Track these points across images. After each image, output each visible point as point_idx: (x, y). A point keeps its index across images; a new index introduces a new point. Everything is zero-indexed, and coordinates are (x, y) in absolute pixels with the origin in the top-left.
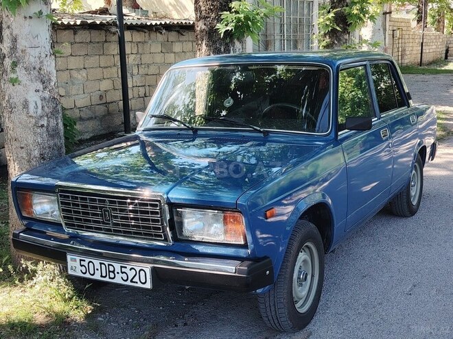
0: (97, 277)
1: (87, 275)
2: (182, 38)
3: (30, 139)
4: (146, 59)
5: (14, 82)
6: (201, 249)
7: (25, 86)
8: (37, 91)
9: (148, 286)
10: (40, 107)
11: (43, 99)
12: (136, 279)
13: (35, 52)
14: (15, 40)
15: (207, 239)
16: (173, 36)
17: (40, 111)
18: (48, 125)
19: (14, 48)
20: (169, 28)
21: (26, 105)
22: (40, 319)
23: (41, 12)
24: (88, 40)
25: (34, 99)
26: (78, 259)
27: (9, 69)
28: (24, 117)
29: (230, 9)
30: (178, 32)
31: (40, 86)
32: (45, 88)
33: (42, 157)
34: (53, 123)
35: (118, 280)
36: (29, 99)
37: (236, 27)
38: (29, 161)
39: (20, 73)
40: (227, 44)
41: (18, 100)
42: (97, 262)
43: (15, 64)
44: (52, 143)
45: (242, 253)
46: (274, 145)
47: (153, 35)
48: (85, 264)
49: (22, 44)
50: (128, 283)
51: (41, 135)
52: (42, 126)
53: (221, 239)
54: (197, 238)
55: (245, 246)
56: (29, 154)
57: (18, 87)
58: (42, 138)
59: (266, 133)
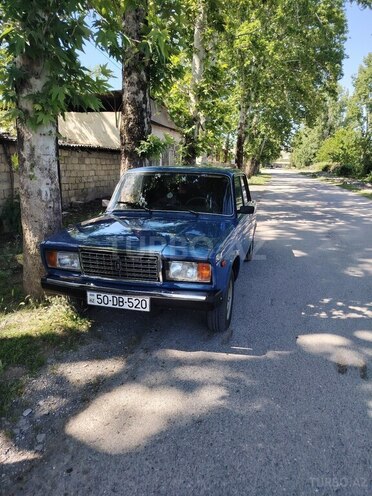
0: (110, 305)
1: (103, 305)
3: (42, 216)
5: (31, 177)
6: (181, 286)
7: (39, 180)
8: (47, 184)
9: (148, 309)
10: (49, 195)
11: (51, 190)
12: (139, 306)
13: (46, 158)
14: (33, 149)
15: (186, 279)
16: (85, 154)
17: (49, 197)
18: (54, 207)
19: (32, 155)
20: (83, 149)
21: (40, 193)
23: (51, 132)
25: (45, 189)
26: (96, 294)
27: (28, 168)
28: (38, 201)
29: (145, 140)
31: (50, 181)
32: (52, 182)
33: (50, 227)
34: (56, 205)
35: (126, 307)
36: (42, 189)
37: (148, 150)
38: (41, 230)
39: (37, 172)
41: (33, 190)
42: (110, 296)
43: (32, 166)
44: (56, 219)
45: (208, 287)
47: (73, 153)
48: (101, 297)
49: (38, 152)
50: (133, 308)
51: (49, 213)
52: (50, 207)
53: (195, 279)
54: (180, 278)
55: (211, 283)
56: (41, 226)
57: (34, 181)
58: (50, 215)
59: (198, 215)
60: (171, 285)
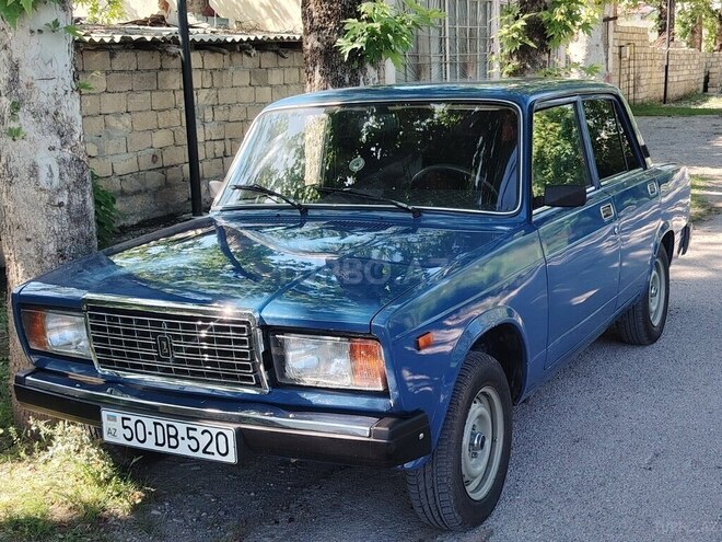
0: (150, 445)
1: (134, 443)
2: (282, 62)
3: (42, 225)
4: (227, 96)
5: (14, 134)
6: (315, 399)
7: (33, 141)
8: (52, 149)
9: (231, 458)
10: (56, 174)
11: (62, 162)
12: (213, 448)
13: (48, 87)
14: (15, 68)
15: (323, 382)
16: (268, 58)
17: (56, 180)
18: (70, 203)
19: (14, 81)
20: (261, 45)
21: (34, 171)
22: (60, 513)
23: (56, 23)
24: (133, 67)
25: (47, 161)
26: (119, 416)
27: (7, 114)
28: (31, 190)
29: (358, 15)
30: (277, 52)
31: (57, 141)
32: (64, 144)
33: (61, 254)
34: (77, 199)
35: (183, 450)
36: (39, 162)
37: (369, 44)
38: (40, 261)
39: (25, 121)
40: (353, 71)
41: (20, 165)
42: (149, 422)
43: (16, 107)
44: (75, 232)
45: (380, 404)
46: (431, 232)
47: (237, 58)
48: (131, 424)
49: (27, 73)
50: (199, 454)
51: (58, 219)
52: (61, 205)
53: (347, 382)
54: (308, 381)
55: (385, 394)
56: (40, 250)
57: (21, 143)
58: (60, 223)
59: (417, 213)
60: (288, 396)
